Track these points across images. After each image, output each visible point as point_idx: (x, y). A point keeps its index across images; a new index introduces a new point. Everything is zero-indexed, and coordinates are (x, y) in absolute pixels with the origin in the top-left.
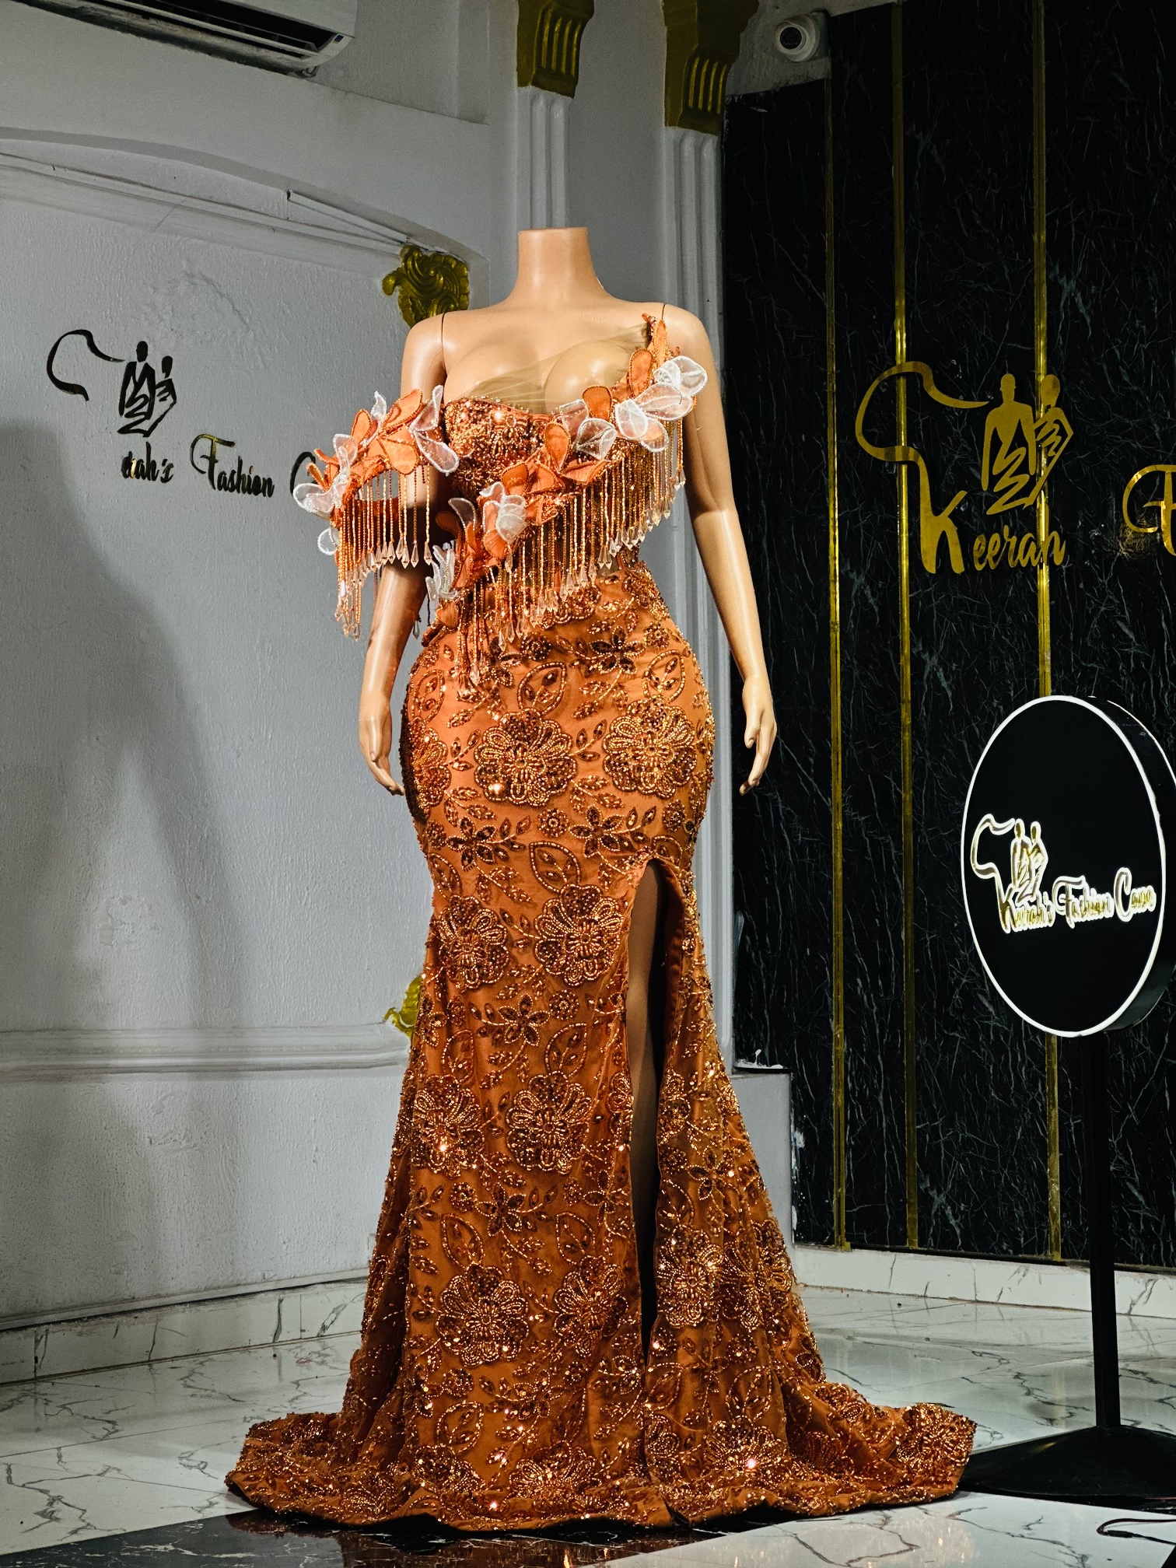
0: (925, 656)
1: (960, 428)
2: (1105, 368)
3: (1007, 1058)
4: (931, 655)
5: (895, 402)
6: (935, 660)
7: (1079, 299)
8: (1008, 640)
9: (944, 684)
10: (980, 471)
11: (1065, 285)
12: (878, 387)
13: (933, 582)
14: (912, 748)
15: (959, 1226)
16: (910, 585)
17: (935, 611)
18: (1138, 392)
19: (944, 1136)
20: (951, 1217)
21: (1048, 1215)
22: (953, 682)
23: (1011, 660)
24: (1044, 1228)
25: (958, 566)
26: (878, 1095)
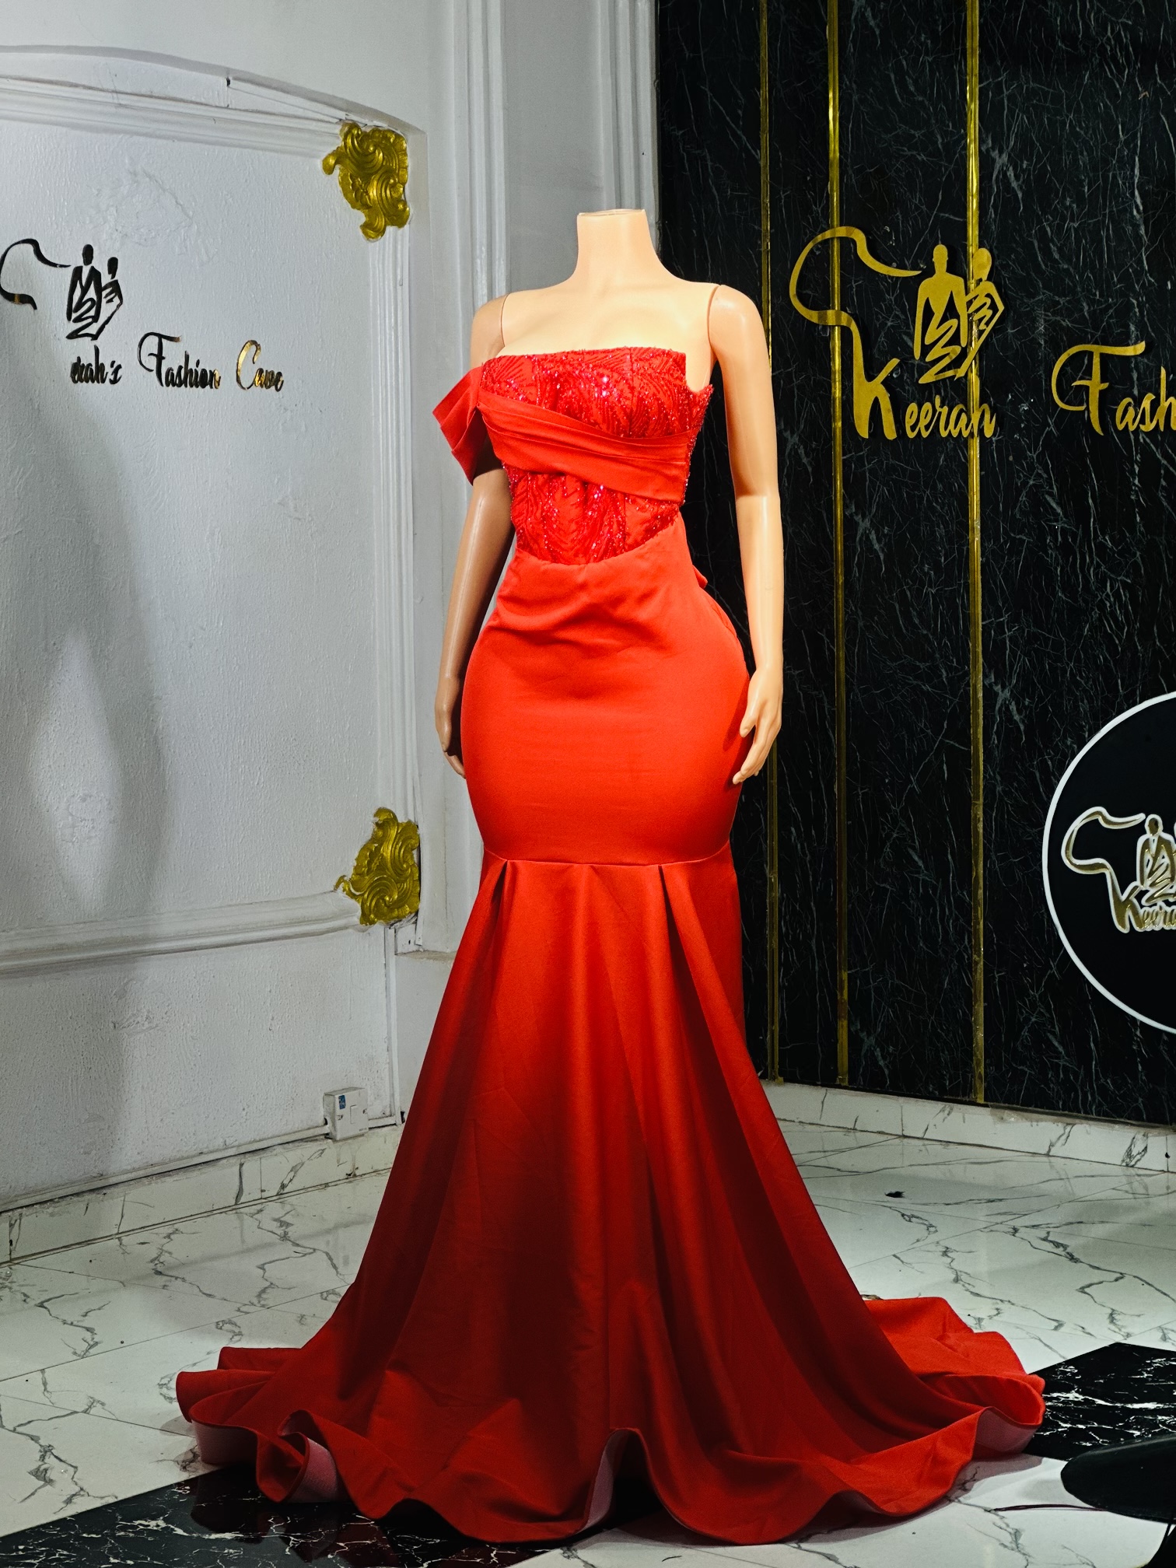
0: (858, 518)
1: (893, 295)
2: (1036, 244)
3: (935, 911)
4: (864, 517)
5: (828, 266)
6: (867, 523)
7: (1011, 173)
8: (939, 507)
9: (877, 546)
10: (912, 339)
11: (997, 157)
12: (811, 252)
13: (866, 446)
14: (845, 607)
15: (888, 1067)
16: (843, 447)
17: (868, 475)
18: (1068, 269)
19: (874, 982)
20: (880, 1058)
21: (972, 1061)
22: (885, 545)
23: (942, 526)
24: (969, 1073)
25: (890, 432)
26: (811, 939)
